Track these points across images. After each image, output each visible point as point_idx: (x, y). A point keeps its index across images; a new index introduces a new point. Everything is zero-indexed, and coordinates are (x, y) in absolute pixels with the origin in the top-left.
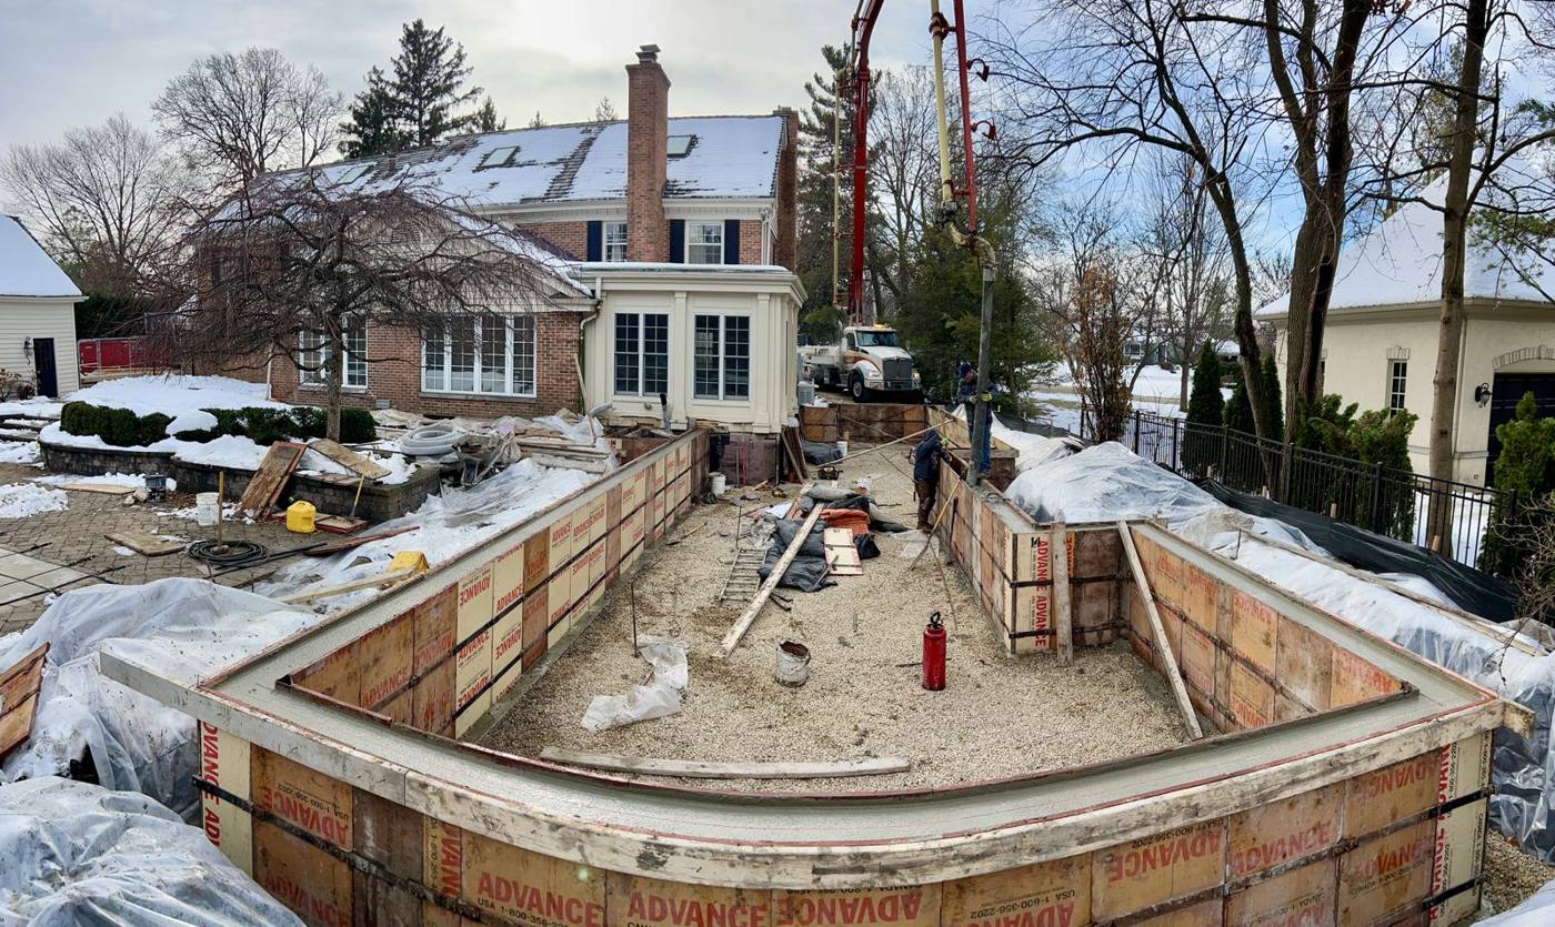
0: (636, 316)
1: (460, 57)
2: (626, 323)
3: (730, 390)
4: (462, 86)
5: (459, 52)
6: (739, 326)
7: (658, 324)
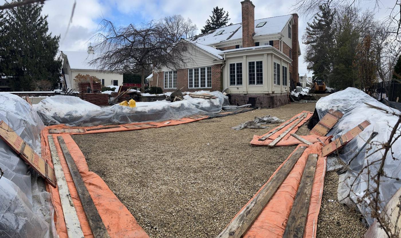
0: (235, 64)
1: (227, 15)
2: (232, 66)
3: (258, 83)
4: (228, 23)
5: (227, 14)
6: (260, 64)
7: (240, 65)
